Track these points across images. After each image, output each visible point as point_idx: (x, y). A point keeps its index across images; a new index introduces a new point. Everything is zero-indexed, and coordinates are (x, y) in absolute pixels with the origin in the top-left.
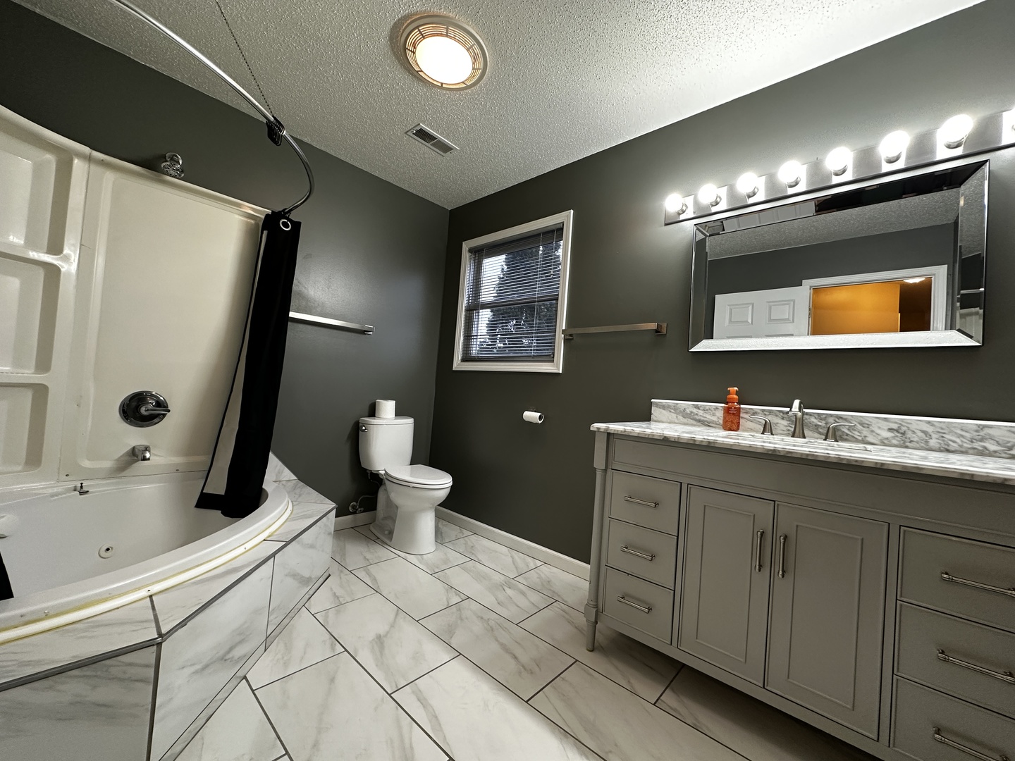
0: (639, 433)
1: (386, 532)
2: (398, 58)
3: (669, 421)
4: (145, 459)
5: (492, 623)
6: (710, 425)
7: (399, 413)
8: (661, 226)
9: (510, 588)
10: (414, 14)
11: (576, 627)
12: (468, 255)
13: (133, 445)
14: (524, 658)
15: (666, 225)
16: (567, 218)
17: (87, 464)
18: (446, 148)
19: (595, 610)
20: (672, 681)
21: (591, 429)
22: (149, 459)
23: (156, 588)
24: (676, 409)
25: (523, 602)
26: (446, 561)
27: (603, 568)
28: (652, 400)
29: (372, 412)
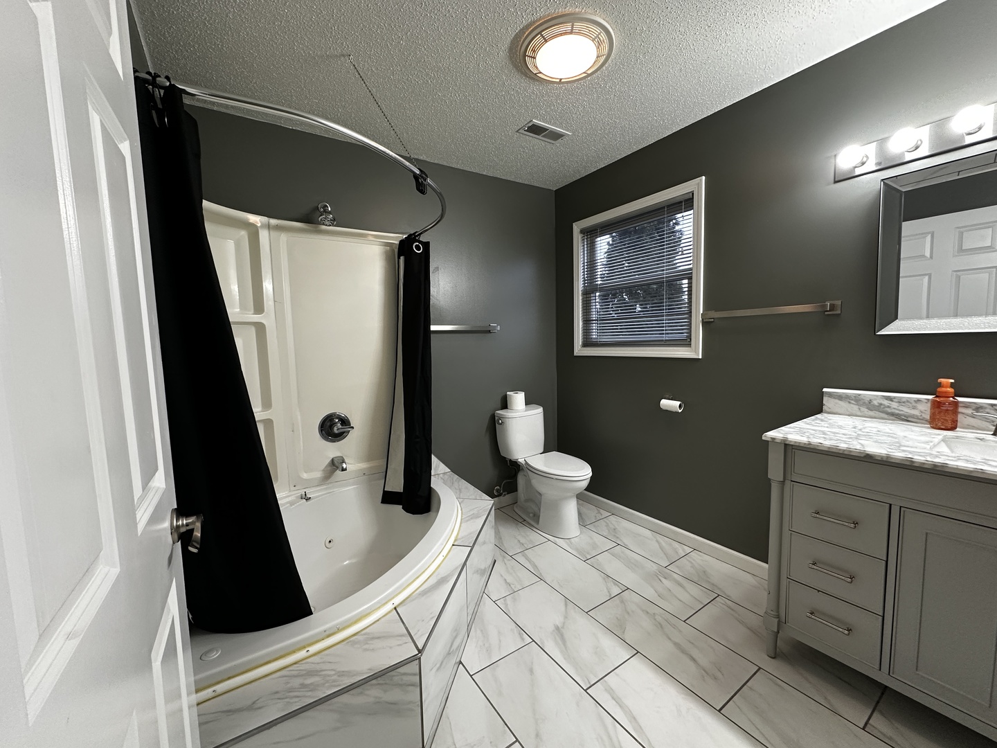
0: (829, 448)
1: (531, 515)
2: (516, 66)
3: (848, 413)
4: (343, 470)
5: (659, 618)
6: (909, 419)
7: (528, 402)
8: (829, 184)
9: (665, 578)
10: (537, 21)
11: (749, 628)
12: (580, 236)
13: (332, 457)
14: (703, 661)
15: (836, 182)
16: (699, 186)
17: (305, 476)
18: (556, 136)
19: (776, 620)
20: (878, 702)
21: (763, 438)
22: (346, 469)
23: (397, 601)
24: (857, 400)
25: (685, 597)
26: (595, 546)
27: (784, 582)
28: (825, 390)
29: (505, 404)
